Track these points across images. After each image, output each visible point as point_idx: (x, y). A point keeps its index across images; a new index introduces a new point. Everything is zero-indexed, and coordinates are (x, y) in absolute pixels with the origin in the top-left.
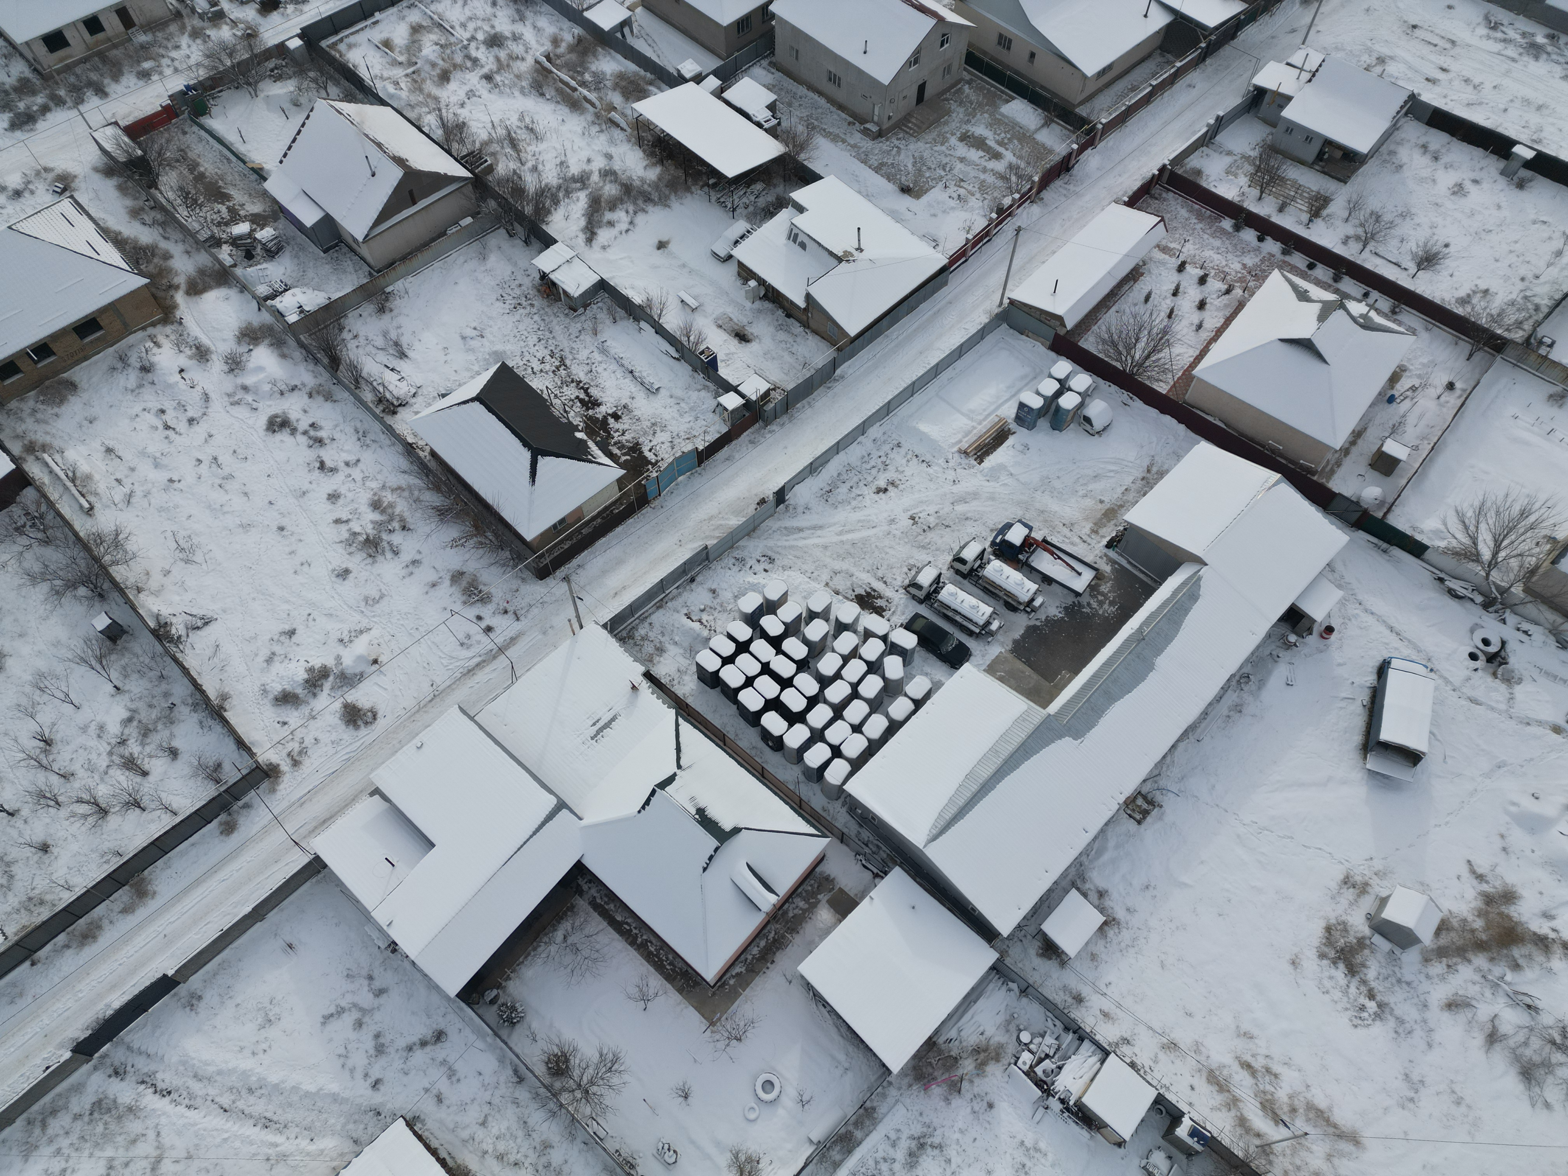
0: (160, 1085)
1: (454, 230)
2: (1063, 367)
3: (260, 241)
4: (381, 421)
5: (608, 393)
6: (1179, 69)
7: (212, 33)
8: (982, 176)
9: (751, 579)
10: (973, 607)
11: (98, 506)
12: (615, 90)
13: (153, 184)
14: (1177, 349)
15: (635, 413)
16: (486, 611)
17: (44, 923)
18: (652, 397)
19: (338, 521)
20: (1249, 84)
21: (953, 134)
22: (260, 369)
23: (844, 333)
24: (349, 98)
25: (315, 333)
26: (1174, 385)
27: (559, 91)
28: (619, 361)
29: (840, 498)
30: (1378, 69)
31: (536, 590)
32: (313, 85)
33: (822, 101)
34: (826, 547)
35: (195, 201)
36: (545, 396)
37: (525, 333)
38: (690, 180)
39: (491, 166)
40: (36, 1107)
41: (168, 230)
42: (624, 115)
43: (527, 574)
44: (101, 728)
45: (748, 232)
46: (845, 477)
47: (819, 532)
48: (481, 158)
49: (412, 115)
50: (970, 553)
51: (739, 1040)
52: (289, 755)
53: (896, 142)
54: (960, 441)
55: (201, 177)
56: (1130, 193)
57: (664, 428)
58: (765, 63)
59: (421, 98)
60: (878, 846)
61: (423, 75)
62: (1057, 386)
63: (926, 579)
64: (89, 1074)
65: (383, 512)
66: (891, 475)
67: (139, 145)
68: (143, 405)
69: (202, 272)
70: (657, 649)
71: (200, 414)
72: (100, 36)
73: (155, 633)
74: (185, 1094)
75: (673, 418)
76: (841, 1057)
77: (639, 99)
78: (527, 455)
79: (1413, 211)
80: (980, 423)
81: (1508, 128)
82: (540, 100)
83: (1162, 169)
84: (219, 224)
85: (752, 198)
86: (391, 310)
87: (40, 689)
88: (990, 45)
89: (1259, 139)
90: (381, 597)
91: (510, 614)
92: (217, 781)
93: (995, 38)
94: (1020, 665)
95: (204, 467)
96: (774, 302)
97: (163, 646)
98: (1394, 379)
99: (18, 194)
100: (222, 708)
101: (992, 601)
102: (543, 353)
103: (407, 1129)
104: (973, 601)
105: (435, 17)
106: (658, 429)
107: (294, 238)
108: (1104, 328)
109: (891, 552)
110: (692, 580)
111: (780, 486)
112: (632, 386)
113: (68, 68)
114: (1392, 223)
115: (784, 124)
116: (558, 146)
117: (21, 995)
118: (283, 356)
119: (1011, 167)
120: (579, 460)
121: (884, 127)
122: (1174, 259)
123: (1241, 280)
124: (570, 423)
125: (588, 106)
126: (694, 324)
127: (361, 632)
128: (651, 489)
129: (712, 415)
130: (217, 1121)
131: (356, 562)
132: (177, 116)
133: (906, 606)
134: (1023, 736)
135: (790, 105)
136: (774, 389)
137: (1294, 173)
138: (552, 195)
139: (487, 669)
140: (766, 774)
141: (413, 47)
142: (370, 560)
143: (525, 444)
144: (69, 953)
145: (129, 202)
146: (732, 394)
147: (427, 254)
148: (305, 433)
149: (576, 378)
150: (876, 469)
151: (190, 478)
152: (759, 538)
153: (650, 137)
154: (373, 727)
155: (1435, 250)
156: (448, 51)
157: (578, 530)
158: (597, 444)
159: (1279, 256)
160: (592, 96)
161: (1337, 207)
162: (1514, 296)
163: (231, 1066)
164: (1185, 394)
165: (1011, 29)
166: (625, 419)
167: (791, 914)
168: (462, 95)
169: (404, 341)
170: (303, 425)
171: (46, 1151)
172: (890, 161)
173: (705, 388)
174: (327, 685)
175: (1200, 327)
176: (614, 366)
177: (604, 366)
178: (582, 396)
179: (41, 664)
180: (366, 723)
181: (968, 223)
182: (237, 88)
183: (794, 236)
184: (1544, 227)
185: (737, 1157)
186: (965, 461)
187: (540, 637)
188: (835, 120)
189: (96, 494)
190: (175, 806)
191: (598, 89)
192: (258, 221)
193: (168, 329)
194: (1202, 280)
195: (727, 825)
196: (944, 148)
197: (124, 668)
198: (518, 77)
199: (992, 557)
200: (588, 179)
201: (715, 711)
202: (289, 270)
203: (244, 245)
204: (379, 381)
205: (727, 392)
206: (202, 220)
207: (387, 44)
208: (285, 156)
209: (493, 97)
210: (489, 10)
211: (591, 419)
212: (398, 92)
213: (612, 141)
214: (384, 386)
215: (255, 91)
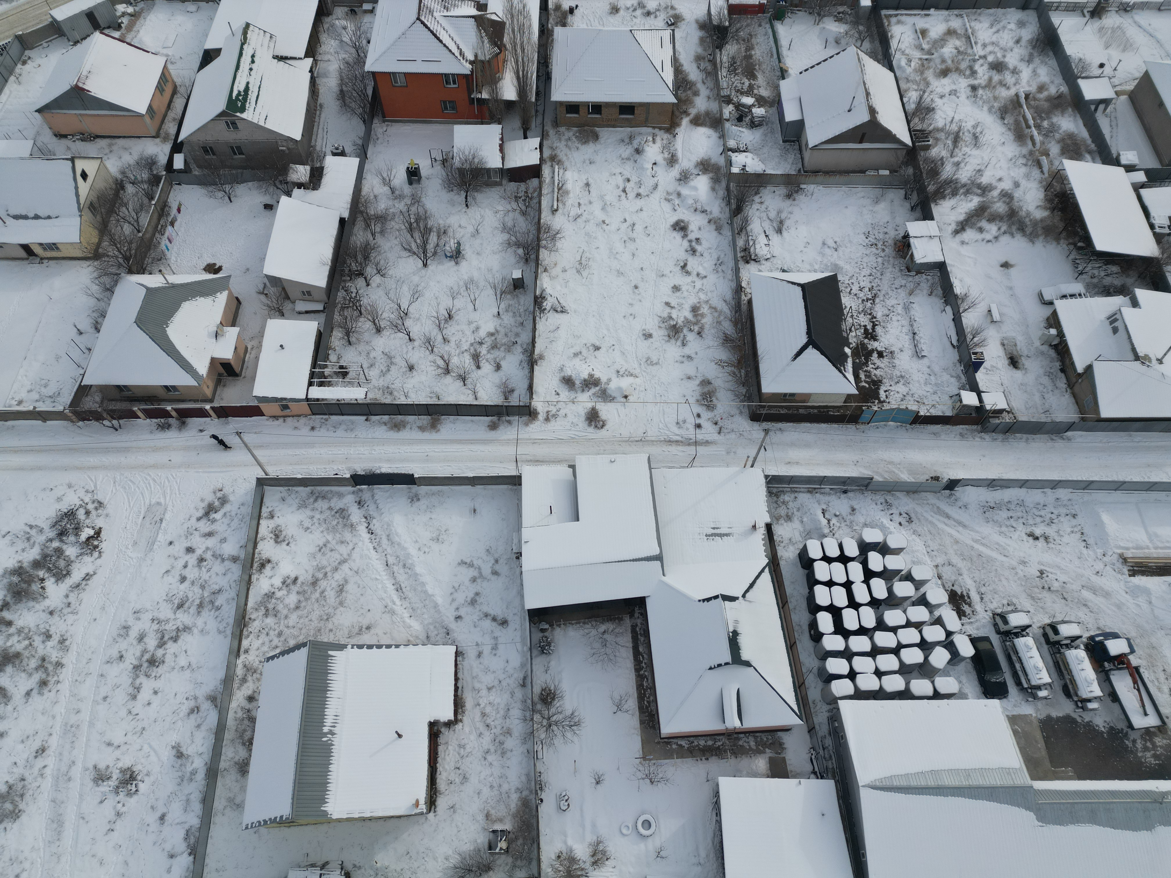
0: (371, 526)
1: (872, 173)
3: (752, 114)
4: (736, 262)
5: (888, 336)
9: (886, 521)
10: (1036, 668)
11: (560, 211)
12: (1059, 142)
13: (720, 47)
15: (895, 361)
16: (706, 415)
17: (385, 404)
18: (915, 359)
19: (667, 304)
22: (695, 189)
23: (1097, 410)
24: (873, 55)
25: (740, 187)
27: (1017, 123)
28: (912, 322)
29: (995, 518)
31: (744, 424)
32: (856, 35)
34: (957, 542)
35: (735, 69)
36: (845, 312)
37: (865, 265)
38: (1064, 234)
39: (930, 146)
40: (319, 488)
41: (709, 79)
42: (1051, 163)
43: (746, 411)
44: (478, 328)
45: (1080, 295)
46: (1012, 507)
47: (960, 529)
48: (927, 137)
49: (903, 86)
50: (1066, 630)
51: (652, 782)
52: (548, 412)
54: (1127, 549)
55: (748, 57)
57: (907, 383)
59: (918, 79)
60: (831, 757)
61: (932, 64)
63: (1016, 620)
64: (349, 493)
65: (695, 316)
66: (1051, 531)
67: (730, 19)
68: (622, 171)
69: (707, 113)
70: (787, 516)
71: (646, 194)
73: (536, 298)
74: (378, 540)
75: (919, 382)
76: (703, 854)
77: (1071, 158)
78: (804, 340)
80: (1156, 548)
82: (999, 121)
84: (738, 91)
85: (1103, 274)
86: (794, 200)
87: (466, 287)
90: (656, 364)
91: (718, 427)
92: (506, 398)
94: (1038, 735)
95: (625, 225)
96: (1059, 354)
97: (534, 308)
99: (648, 14)
100: (536, 362)
101: (1055, 675)
102: (866, 283)
103: (454, 655)
104: (1040, 664)
105: (970, 31)
106: (902, 382)
107: (773, 123)
109: (1005, 582)
110: (845, 492)
111: (958, 478)
112: (907, 343)
116: (986, 158)
117: (352, 430)
118: (713, 189)
120: (834, 365)
124: (848, 339)
125: (1030, 143)
126: (985, 331)
127: (632, 375)
128: (866, 416)
129: (947, 398)
130: (380, 566)
131: (659, 334)
132: (764, 13)
133: (984, 626)
134: (999, 783)
136: (1008, 412)
138: (955, 188)
139: (680, 448)
140: (794, 648)
141: (941, 42)
142: (667, 338)
143: (809, 333)
144: (385, 427)
145: (700, 50)
146: (974, 395)
147: (843, 178)
148: (690, 241)
149: (874, 314)
150: (1042, 519)
151: (613, 227)
152: (914, 500)
154: (598, 431)
156: (960, 57)
157: (798, 408)
158: (854, 363)
160: (1038, 138)
163: (406, 545)
166: (886, 360)
167: (741, 743)
168: (947, 89)
169: (787, 223)
170: (692, 236)
171: (309, 513)
173: (958, 378)
174: (593, 390)
176: (906, 323)
177: (899, 318)
178: (869, 327)
179: (476, 275)
180: (596, 427)
182: (810, 13)
183: (1114, 320)
185: (598, 844)
186: (1119, 565)
187: (724, 453)
189: (565, 204)
190: (479, 395)
191: (1046, 136)
192: (761, 101)
193: (666, 136)
195: (745, 655)
197: (509, 306)
198: (995, 98)
199: (1082, 647)
200: (990, 191)
201: (793, 583)
202: (755, 141)
203: (742, 111)
204: (754, 238)
205: (971, 391)
206: (730, 83)
207: (924, 33)
208: (806, 70)
209: (967, 102)
210: (1011, 44)
211: (863, 345)
212: (906, 67)
213: (1027, 176)
214: (754, 243)
215: (819, 21)
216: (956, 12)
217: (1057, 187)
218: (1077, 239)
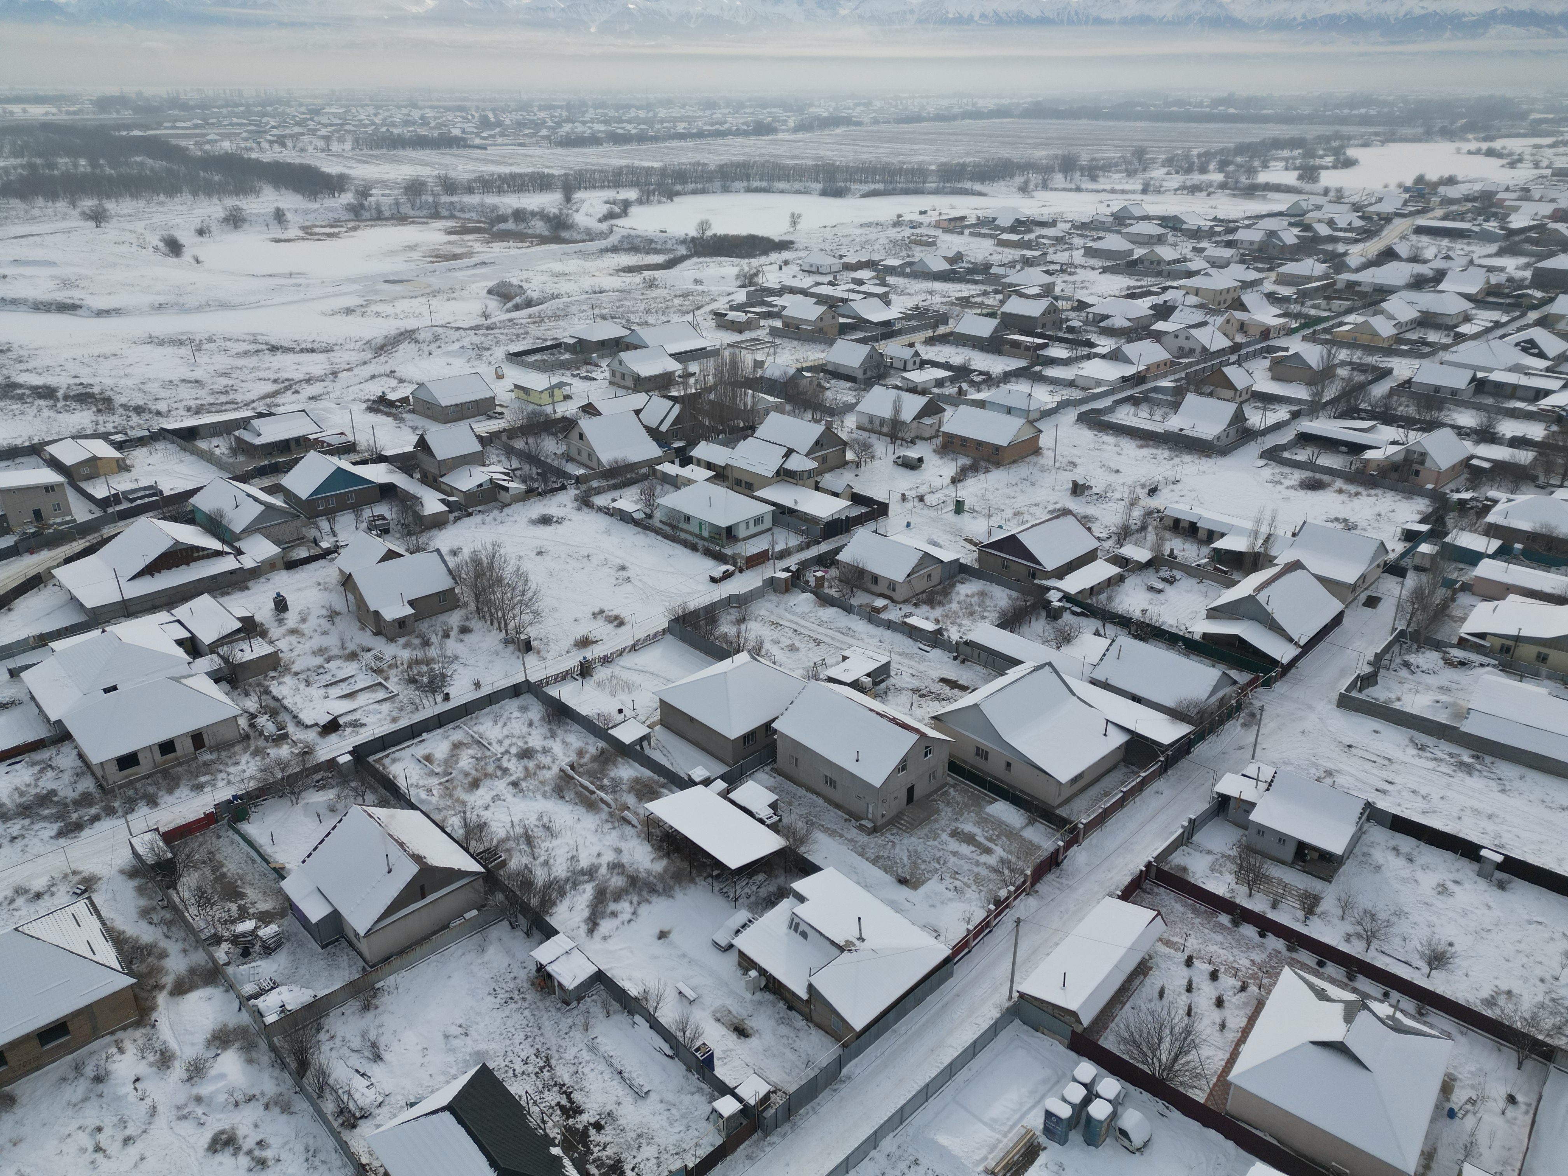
1: (458, 922)
2: (1086, 1070)
3: (261, 938)
4: (336, 1135)
5: (593, 1097)
6: (1144, 778)
7: (273, 752)
8: (976, 870)
12: (629, 792)
13: (173, 885)
14: (1205, 1051)
15: (620, 1122)
18: (640, 1102)
20: (1212, 792)
21: (943, 831)
22: (222, 1076)
23: (850, 1028)
24: (383, 803)
25: (290, 1035)
26: (1211, 1094)
27: (579, 794)
28: (608, 1061)
30: (1329, 781)
32: (352, 793)
33: (820, 801)
35: (209, 900)
36: (523, 1103)
37: (512, 1030)
38: (694, 872)
39: (504, 861)
41: (173, 929)
42: (636, 814)
45: (750, 921)
48: (496, 854)
49: (437, 817)
53: (891, 838)
54: (985, 1158)
55: (221, 877)
56: (1123, 888)
57: (650, 1140)
58: (767, 769)
59: (449, 803)
61: (455, 782)
62: (1083, 1092)
67: (172, 848)
68: (80, 1122)
69: (192, 971)
71: (140, 1132)
72: (171, 756)
75: (662, 1127)
77: (651, 800)
79: (1406, 910)
80: (1005, 1136)
81: (1469, 832)
82: (560, 801)
83: (1149, 865)
84: (225, 923)
85: (754, 888)
86: (376, 1007)
88: (970, 756)
89: (1234, 840)
93: (974, 750)
96: (775, 993)
98: (1447, 1088)
99: (38, 896)
102: (527, 1051)
105: (476, 736)
106: (644, 1141)
107: (296, 934)
108: (1122, 1025)
112: (620, 1089)
113: (131, 783)
114: (1388, 921)
115: (785, 821)
116: (572, 842)
118: (250, 1061)
119: (1002, 861)
121: (878, 824)
122: (1179, 954)
123: (1254, 976)
124: (547, 1135)
125: (604, 806)
126: (691, 1017)
129: (705, 1123)
132: (217, 822)
135: (790, 804)
136: (775, 1092)
137: (1275, 871)
138: (559, 887)
141: (451, 760)
143: (493, 1163)
145: (143, 902)
146: (729, 1098)
147: (425, 948)
148: (249, 1152)
149: (560, 1081)
153: (659, 833)
155: (1440, 948)
156: (482, 763)
158: (573, 1162)
159: (1285, 953)
160: (608, 798)
161: (1329, 903)
162: (1540, 998)
164: (1225, 1104)
165: (986, 743)
166: (608, 1129)
168: (488, 799)
169: (382, 1042)
170: (249, 1144)
172: (886, 855)
173: (700, 1090)
175: (1223, 1026)
176: (602, 1066)
177: (591, 1066)
178: (564, 1102)
181: (967, 914)
182: (281, 797)
183: (796, 925)
184: (1540, 927)
188: (831, 818)
191: (614, 792)
192: (265, 918)
193: (138, 1033)
194: (1214, 976)
196: (936, 843)
198: (543, 783)
200: (597, 871)
202: (281, 967)
203: (244, 942)
204: (346, 1089)
205: (723, 1095)
206: (210, 919)
207: (428, 758)
208: (309, 856)
209: (516, 800)
210: (525, 729)
211: (570, 1130)
212: (429, 798)
213: (622, 837)
214: (350, 1095)
215: (297, 799)
216: (451, 726)
217: (657, 832)
218: (709, 870)
